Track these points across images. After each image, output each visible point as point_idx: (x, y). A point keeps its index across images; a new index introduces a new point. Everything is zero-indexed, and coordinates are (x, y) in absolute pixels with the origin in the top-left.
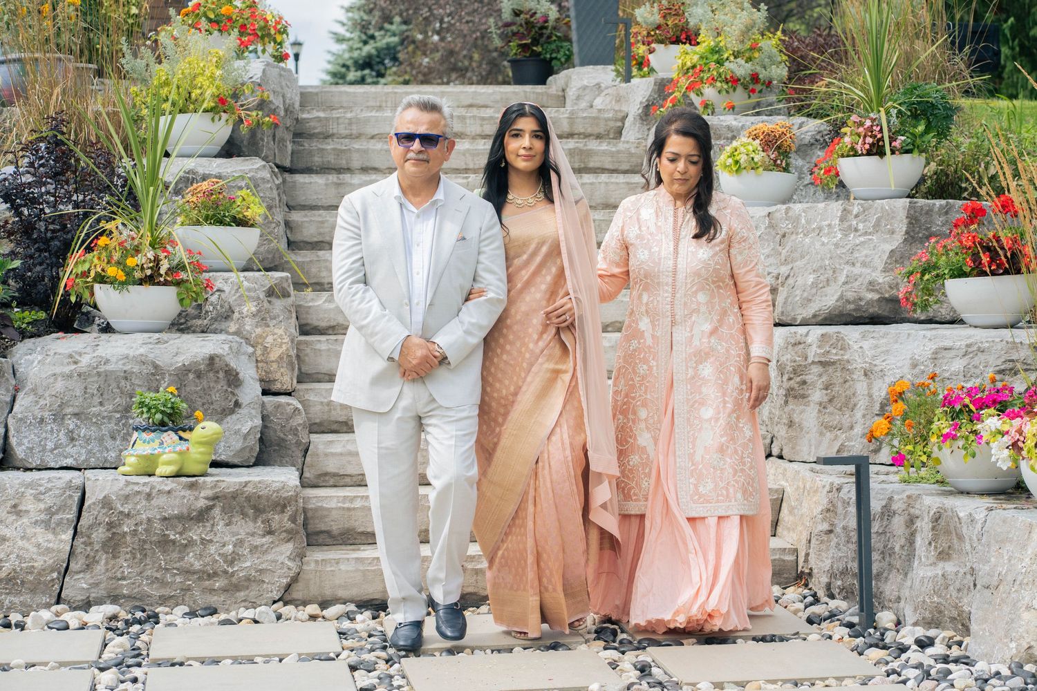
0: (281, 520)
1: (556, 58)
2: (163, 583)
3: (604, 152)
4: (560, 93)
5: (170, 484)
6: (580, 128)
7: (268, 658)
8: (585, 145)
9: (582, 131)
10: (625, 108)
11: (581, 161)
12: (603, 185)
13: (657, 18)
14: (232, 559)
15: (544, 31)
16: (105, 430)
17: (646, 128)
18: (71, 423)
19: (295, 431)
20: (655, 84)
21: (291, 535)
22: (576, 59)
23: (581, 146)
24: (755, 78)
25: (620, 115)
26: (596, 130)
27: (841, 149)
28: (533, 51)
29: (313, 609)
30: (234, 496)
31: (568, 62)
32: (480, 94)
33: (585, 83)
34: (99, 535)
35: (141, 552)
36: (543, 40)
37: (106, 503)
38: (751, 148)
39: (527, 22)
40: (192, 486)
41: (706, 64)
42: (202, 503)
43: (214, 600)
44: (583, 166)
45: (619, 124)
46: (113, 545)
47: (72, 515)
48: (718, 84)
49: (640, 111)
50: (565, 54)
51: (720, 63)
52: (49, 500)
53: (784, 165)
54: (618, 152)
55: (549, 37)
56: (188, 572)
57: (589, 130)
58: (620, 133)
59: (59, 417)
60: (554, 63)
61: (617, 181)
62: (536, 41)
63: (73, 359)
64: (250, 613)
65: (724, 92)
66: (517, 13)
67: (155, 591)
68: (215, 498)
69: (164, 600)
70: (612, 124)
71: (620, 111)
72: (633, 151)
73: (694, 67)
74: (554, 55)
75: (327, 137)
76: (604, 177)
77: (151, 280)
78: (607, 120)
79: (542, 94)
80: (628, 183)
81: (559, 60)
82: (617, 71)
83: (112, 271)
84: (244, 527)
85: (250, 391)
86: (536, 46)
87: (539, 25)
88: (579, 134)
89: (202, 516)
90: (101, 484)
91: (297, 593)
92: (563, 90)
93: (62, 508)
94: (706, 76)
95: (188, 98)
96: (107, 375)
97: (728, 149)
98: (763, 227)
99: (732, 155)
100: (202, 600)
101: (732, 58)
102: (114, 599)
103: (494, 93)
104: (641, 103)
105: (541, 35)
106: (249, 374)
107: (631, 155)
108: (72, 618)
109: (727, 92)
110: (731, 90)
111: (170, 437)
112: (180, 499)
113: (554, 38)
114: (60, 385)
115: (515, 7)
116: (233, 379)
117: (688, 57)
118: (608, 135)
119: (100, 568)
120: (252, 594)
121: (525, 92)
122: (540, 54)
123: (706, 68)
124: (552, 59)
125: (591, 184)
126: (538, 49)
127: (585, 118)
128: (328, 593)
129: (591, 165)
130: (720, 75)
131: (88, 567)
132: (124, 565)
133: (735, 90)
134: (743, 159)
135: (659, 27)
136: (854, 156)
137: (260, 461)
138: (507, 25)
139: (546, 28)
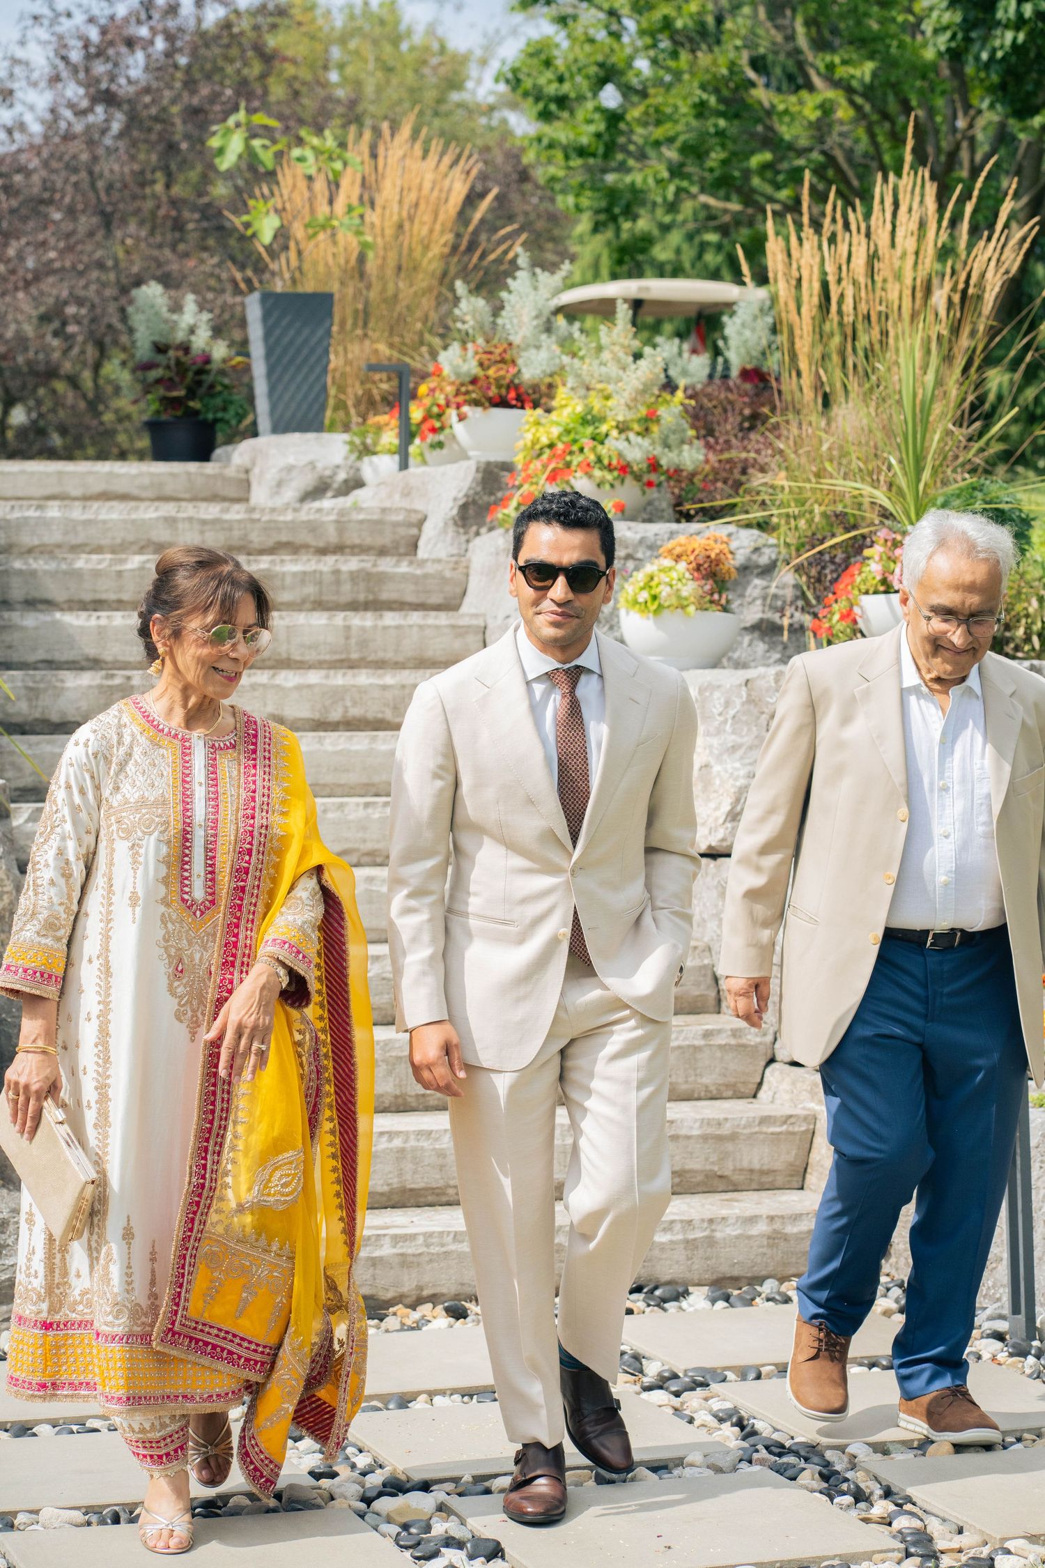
1: (221, 420)
3: (404, 577)
4: (243, 476)
6: (353, 538)
8: (375, 565)
9: (357, 541)
10: (419, 505)
11: (369, 590)
12: (415, 629)
13: (471, 367)
15: (204, 377)
17: (464, 538)
20: (478, 470)
22: (263, 421)
23: (368, 566)
24: (654, 465)
25: (415, 518)
26: (379, 541)
27: (864, 581)
28: (188, 407)
31: (248, 426)
32: (118, 476)
33: (291, 460)
36: (202, 390)
38: (674, 575)
39: (178, 363)
41: (575, 441)
44: (371, 597)
45: (414, 531)
48: (597, 473)
49: (455, 512)
50: (237, 414)
51: (599, 439)
53: (723, 601)
54: (426, 576)
55: (212, 386)
57: (368, 541)
58: (416, 546)
60: (219, 426)
61: (437, 622)
62: (192, 394)
65: (607, 487)
66: (160, 349)
70: (402, 531)
71: (415, 511)
72: (448, 574)
73: (551, 446)
74: (220, 415)
76: (415, 617)
78: (396, 525)
79: (214, 477)
80: (453, 627)
81: (227, 422)
82: (351, 443)
86: (193, 399)
87: (195, 368)
88: (353, 547)
92: (247, 471)
94: (576, 460)
97: (640, 576)
98: (738, 702)
99: (647, 586)
101: (614, 433)
103: (140, 475)
104: (455, 499)
105: (199, 383)
107: (444, 580)
109: (612, 486)
110: (617, 484)
113: (219, 388)
115: (156, 338)
117: (541, 429)
118: (397, 548)
121: (188, 474)
122: (196, 413)
123: (575, 448)
124: (216, 421)
125: (398, 627)
126: (195, 404)
127: (362, 522)
129: (384, 596)
130: (599, 460)
133: (622, 482)
134: (664, 591)
135: (474, 381)
136: (886, 592)
138: (147, 366)
139: (208, 372)
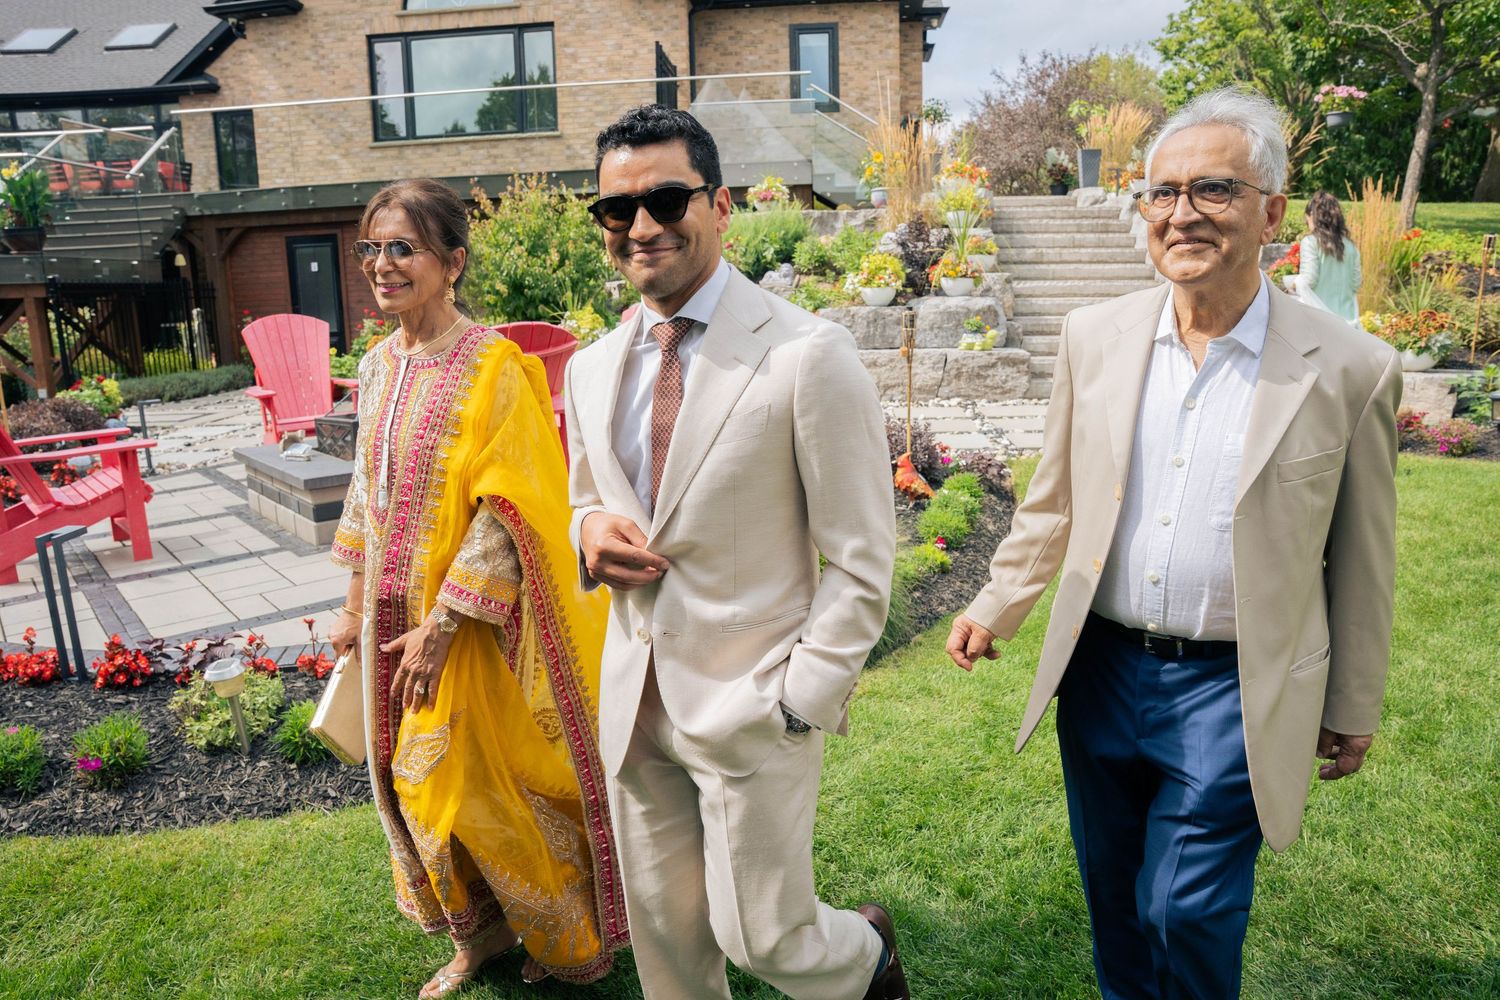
0: (1024, 367)
2: (977, 391)
5: (981, 354)
7: (1032, 417)
14: (1005, 382)
16: (949, 333)
18: (936, 331)
19: (1018, 334)
21: (1027, 373)
22: (1081, 184)
28: (1061, 182)
29: (1035, 401)
30: (1006, 358)
31: (1077, 186)
33: (1088, 195)
34: (953, 372)
35: (970, 378)
36: (1065, 177)
37: (956, 361)
39: (1059, 169)
40: (990, 354)
42: (993, 361)
43: (996, 397)
45: (1118, 213)
46: (958, 376)
47: (942, 365)
50: (1074, 183)
52: (933, 359)
54: (1122, 224)
55: (1068, 176)
56: (986, 386)
57: (1106, 215)
58: (1119, 216)
59: (932, 329)
60: (1069, 186)
62: (1062, 177)
63: (937, 306)
64: (1011, 402)
66: (1054, 165)
67: (974, 394)
68: (999, 359)
69: (977, 397)
70: (1115, 213)
71: (1119, 207)
74: (1069, 183)
75: (1013, 219)
77: (965, 276)
79: (1067, 199)
81: (1071, 185)
82: (1104, 190)
83: (951, 273)
84: (1009, 370)
85: (1002, 319)
86: (1063, 179)
87: (1063, 171)
89: (994, 365)
90: (953, 354)
91: (1028, 395)
92: (1076, 198)
93: (939, 362)
95: (962, 205)
96: (950, 313)
100: (992, 397)
102: (959, 396)
105: (1064, 175)
106: (1001, 312)
108: (943, 402)
111: (979, 336)
112: (985, 359)
113: (1070, 176)
114: (932, 316)
115: (1053, 163)
116: (996, 314)
119: (953, 385)
120: (1012, 394)
121: (1060, 199)
122: (1063, 183)
126: (1063, 181)
128: (1040, 395)
131: (949, 384)
132: (962, 384)
137: (1005, 346)
138: (1051, 170)
139: (1067, 172)
